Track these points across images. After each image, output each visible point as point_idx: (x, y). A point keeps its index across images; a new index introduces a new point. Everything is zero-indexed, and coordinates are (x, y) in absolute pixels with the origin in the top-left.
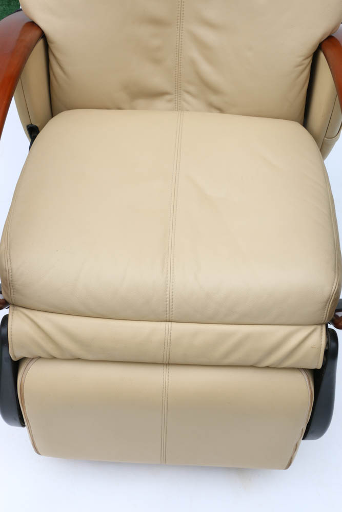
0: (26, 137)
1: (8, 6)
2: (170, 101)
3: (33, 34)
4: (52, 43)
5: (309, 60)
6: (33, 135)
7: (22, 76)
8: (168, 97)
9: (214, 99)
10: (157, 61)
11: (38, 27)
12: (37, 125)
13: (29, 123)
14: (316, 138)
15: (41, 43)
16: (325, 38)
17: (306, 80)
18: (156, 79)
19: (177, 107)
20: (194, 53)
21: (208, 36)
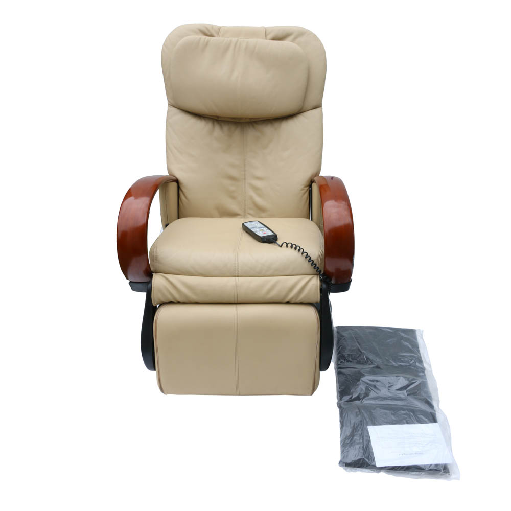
4: (182, 184)
10: (234, 198)
13: (167, 223)
20: (252, 193)
21: (258, 183)
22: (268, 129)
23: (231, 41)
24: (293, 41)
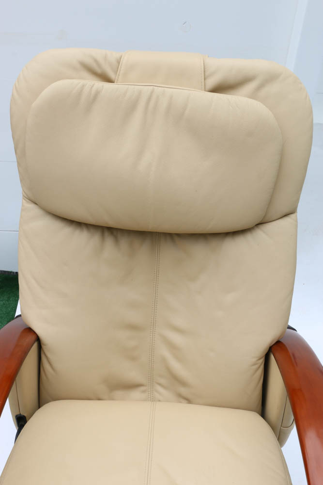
0: (14, 426)
1: (8, 301)
2: (144, 392)
3: (30, 338)
4: (45, 345)
5: (262, 361)
6: (20, 423)
7: (17, 378)
8: (142, 388)
9: (183, 390)
10: (133, 359)
11: (34, 333)
12: (25, 415)
13: (18, 413)
14: (273, 427)
15: (35, 345)
16: (274, 343)
17: (261, 377)
18: (133, 374)
19: (150, 396)
20: (166, 353)
21: (177, 338)
22: (199, 250)
23: (140, 92)
24: (253, 96)
